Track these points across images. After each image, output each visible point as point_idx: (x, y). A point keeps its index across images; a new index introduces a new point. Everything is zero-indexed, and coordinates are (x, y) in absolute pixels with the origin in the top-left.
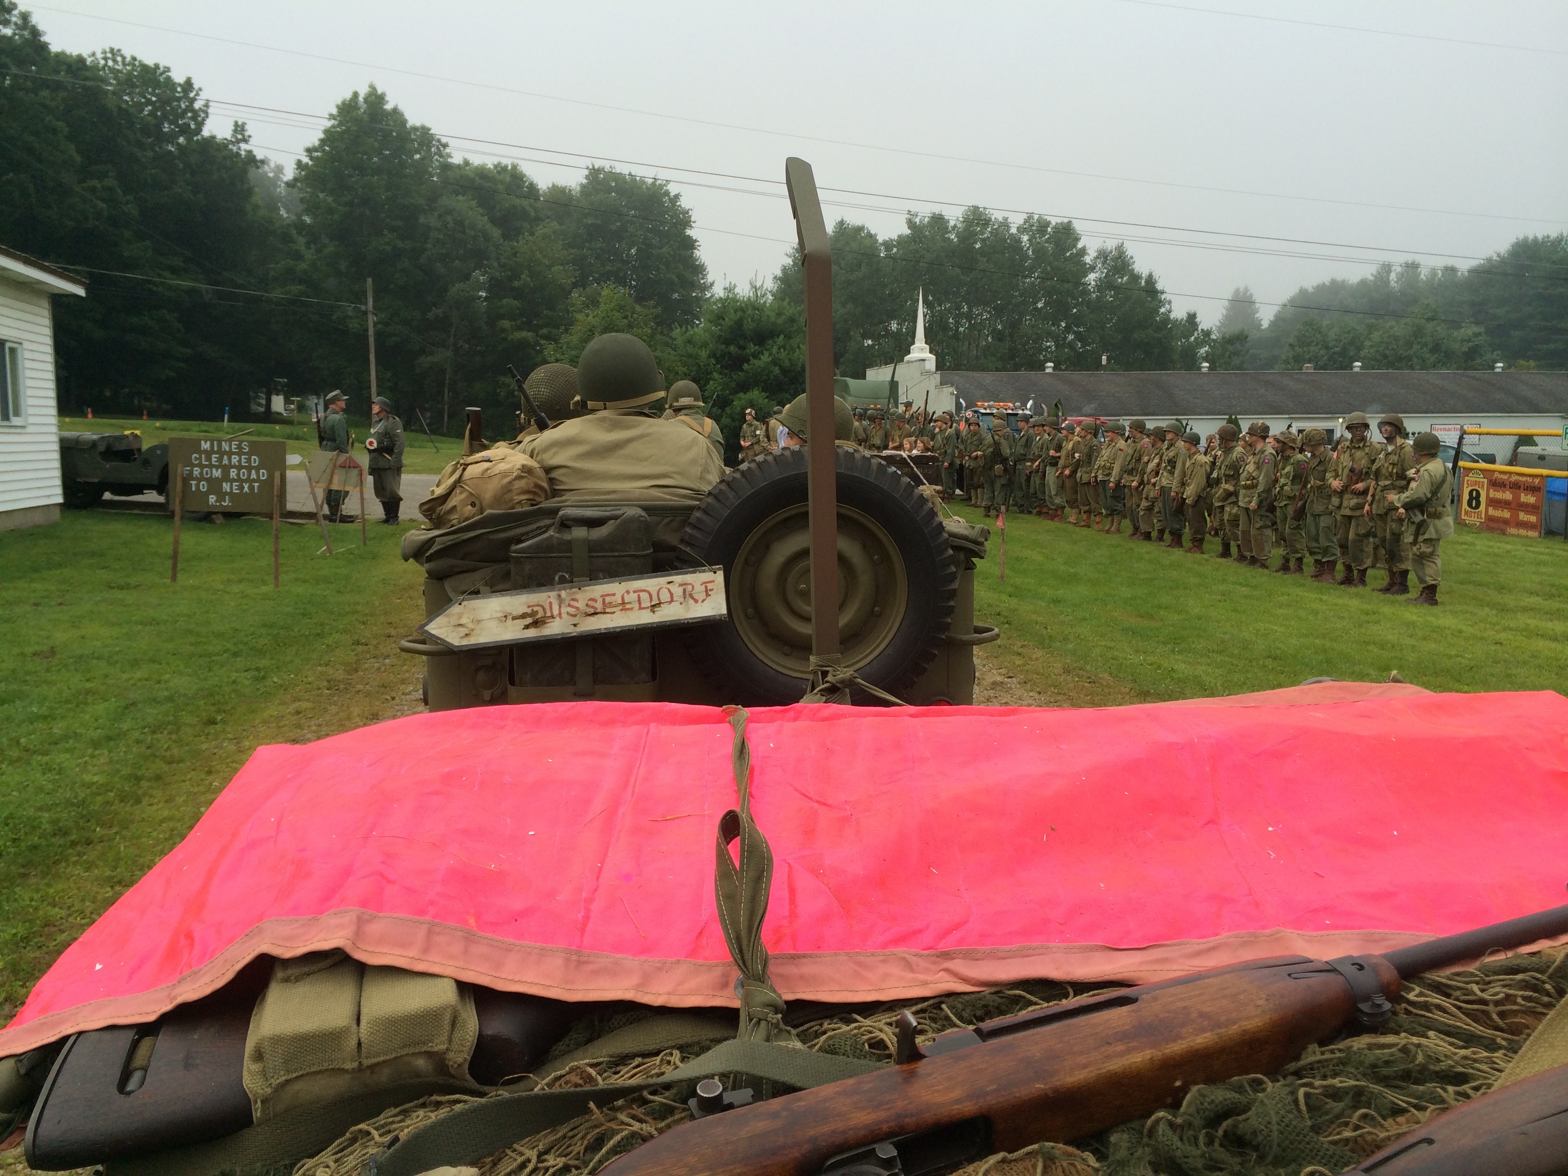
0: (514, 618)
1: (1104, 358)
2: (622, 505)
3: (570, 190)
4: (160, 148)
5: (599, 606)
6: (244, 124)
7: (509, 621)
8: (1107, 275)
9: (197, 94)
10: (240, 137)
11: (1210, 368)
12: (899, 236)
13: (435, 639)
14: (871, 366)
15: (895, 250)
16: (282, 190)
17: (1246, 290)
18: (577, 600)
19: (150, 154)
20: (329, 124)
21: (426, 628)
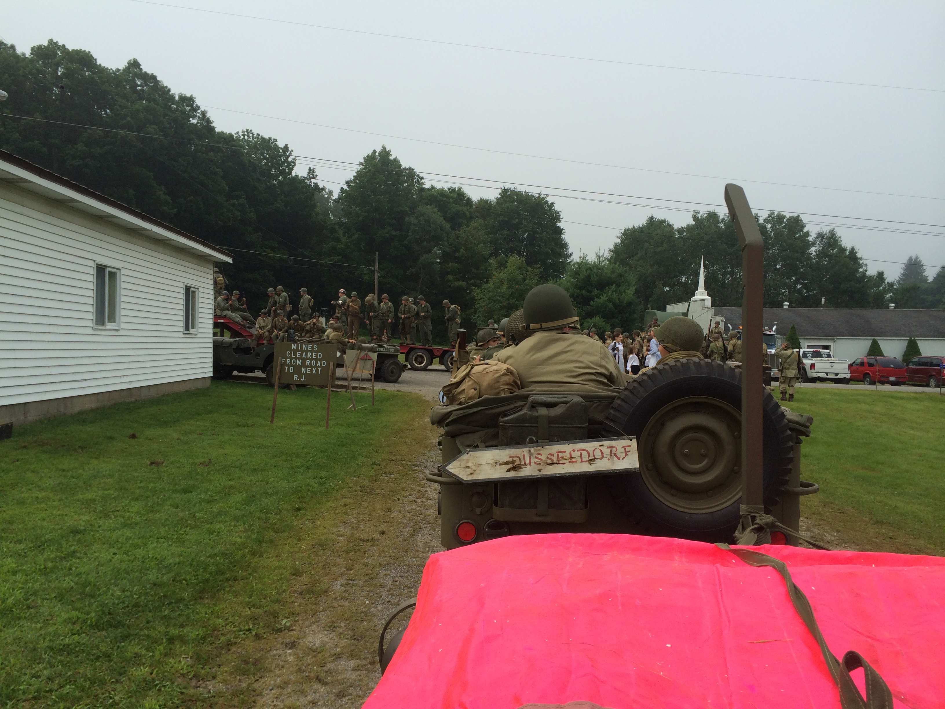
0: (501, 464)
1: (823, 300)
2: (567, 394)
3: (490, 202)
4: (269, 182)
5: (555, 459)
6: (314, 169)
7: (498, 466)
8: (823, 248)
9: (290, 153)
10: (311, 176)
11: (895, 307)
12: (687, 225)
13: (450, 475)
14: (670, 303)
15: (685, 234)
16: (331, 204)
17: (917, 258)
18: (541, 455)
19: (263, 185)
20: (359, 168)
21: (446, 468)
